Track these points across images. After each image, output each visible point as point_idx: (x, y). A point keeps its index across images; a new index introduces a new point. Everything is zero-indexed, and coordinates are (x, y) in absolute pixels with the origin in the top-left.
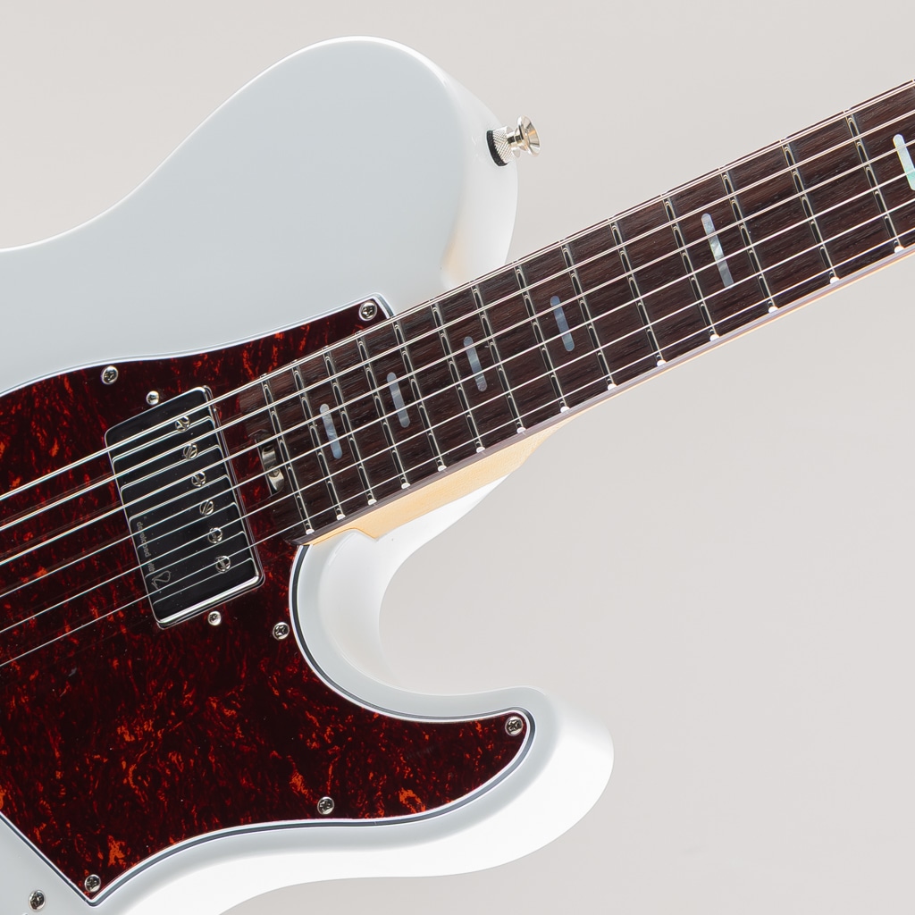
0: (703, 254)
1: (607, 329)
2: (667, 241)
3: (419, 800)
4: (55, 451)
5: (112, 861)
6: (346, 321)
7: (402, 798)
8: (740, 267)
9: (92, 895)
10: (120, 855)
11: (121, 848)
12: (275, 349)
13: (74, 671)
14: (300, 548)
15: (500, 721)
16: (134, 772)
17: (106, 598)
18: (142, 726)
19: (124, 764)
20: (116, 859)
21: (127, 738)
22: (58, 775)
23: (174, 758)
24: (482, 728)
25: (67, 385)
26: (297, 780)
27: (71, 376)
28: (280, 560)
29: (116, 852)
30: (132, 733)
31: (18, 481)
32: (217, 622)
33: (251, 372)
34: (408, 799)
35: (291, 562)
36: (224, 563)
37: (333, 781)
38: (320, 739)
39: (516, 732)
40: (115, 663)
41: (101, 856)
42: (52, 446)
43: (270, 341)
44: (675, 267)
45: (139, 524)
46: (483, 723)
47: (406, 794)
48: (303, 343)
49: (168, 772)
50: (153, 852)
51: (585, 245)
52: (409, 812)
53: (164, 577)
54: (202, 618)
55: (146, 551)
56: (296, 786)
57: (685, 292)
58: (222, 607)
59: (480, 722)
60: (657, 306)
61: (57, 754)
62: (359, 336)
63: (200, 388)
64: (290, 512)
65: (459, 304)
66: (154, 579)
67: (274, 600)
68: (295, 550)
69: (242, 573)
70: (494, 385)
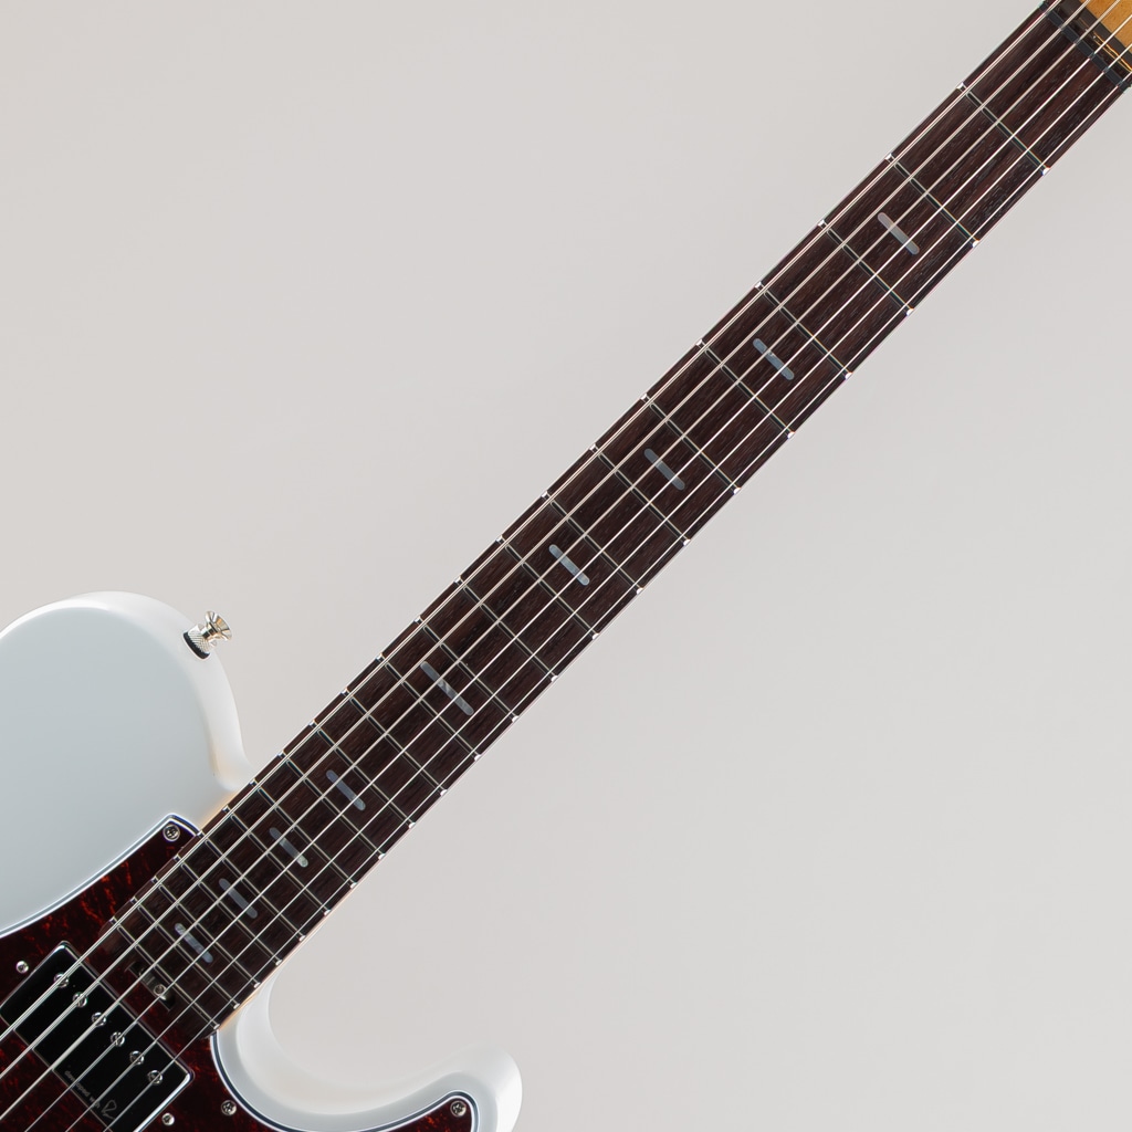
0: (438, 697)
1: (389, 783)
2: (403, 698)
6: (155, 853)
8: (474, 697)
12: (108, 891)
14: (211, 1038)
15: (446, 1110)
24: (434, 1120)
28: (201, 1058)
32: (172, 1121)
33: (96, 916)
35: (209, 1052)
36: (157, 1077)
39: (462, 1114)
43: (99, 886)
44: (421, 716)
45: (68, 1073)
46: (432, 1116)
48: (129, 877)
51: (336, 722)
53: (111, 1106)
54: (158, 1121)
55: (85, 1091)
57: (439, 734)
58: (172, 1109)
59: (428, 1116)
60: (421, 751)
62: (181, 861)
63: (62, 947)
64: (193, 1021)
65: (251, 806)
66: (104, 1111)
67: (211, 1087)
68: (207, 1041)
69: (174, 1077)
70: (314, 859)
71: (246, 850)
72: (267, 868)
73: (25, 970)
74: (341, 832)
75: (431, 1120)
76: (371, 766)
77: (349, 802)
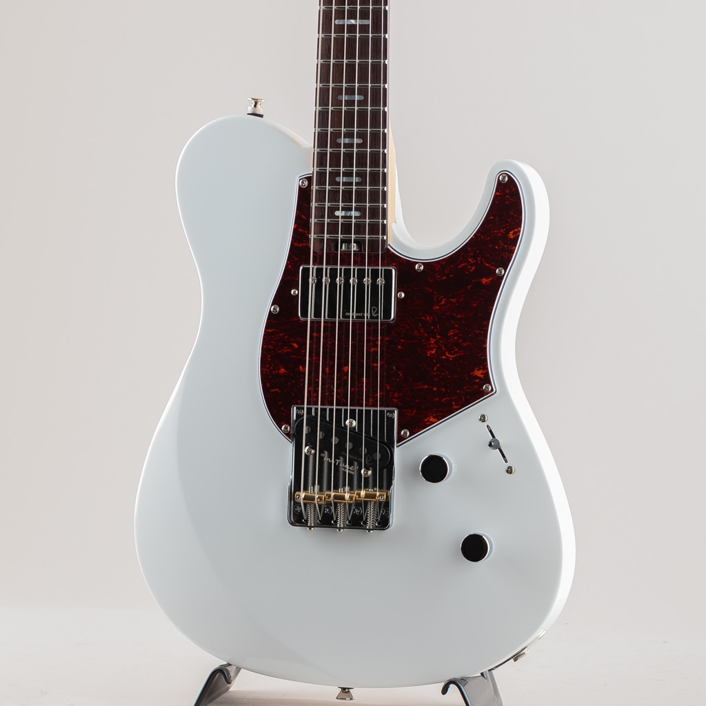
0: (352, 28)
1: (363, 79)
2: (339, 41)
3: (516, 230)
4: (296, 345)
5: (482, 376)
6: (304, 195)
7: (512, 237)
8: (364, 15)
9: (492, 390)
10: (481, 371)
11: (478, 370)
12: (300, 230)
13: (394, 368)
14: (389, 247)
15: (500, 184)
16: (449, 354)
17: (372, 343)
18: (431, 344)
19: (444, 357)
20: (482, 374)
21: (433, 352)
22: (435, 389)
23: (451, 333)
25: (270, 331)
26: (484, 281)
27: (267, 328)
28: (391, 258)
29: (479, 373)
30: (432, 349)
31: (301, 367)
32: (403, 295)
33: (305, 245)
34: (513, 234)
35: (393, 253)
36: (381, 281)
37: (492, 265)
38: (472, 265)
39: (506, 179)
40: (399, 347)
41: (477, 381)
42: (293, 346)
43: (295, 231)
44: (351, 41)
45: (347, 314)
46: (497, 191)
47: (511, 235)
48: (303, 216)
49: (455, 338)
50: (486, 356)
51: (324, 76)
52: (519, 236)
53: (374, 310)
54: (398, 301)
55: (359, 314)
56: (487, 282)
57: (364, 41)
58: (398, 290)
59: (495, 193)
60: (364, 54)
61: (426, 387)
62: (314, 187)
63: (301, 268)
64: (374, 244)
65: (321, 140)
66: (373, 315)
67: (405, 266)
68: (388, 249)
69: (388, 275)
70: (362, 135)
71: (335, 158)
72: (349, 156)
73: (297, 292)
74: (363, 115)
75: (498, 194)
76: (351, 79)
77: (354, 101)
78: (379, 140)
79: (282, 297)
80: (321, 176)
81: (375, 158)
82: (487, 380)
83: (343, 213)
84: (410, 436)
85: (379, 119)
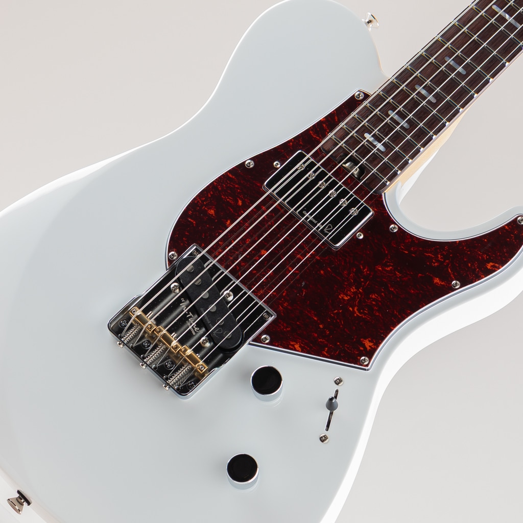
0: (502, 20)
1: (478, 60)
2: (483, 20)
3: (497, 265)
4: (240, 203)
5: (369, 348)
6: (352, 103)
7: (489, 267)
8: (520, 19)
9: (367, 365)
10: (371, 344)
11: (369, 341)
12: (324, 125)
13: (303, 284)
14: (383, 194)
15: (514, 222)
16: (357, 310)
17: (303, 250)
18: (350, 291)
19: (351, 309)
20: (370, 346)
21: (346, 298)
22: (321, 326)
23: (373, 296)
24: (508, 227)
25: (231, 176)
26: (437, 280)
27: (229, 171)
28: (378, 203)
29: (368, 344)
30: (347, 296)
31: (229, 221)
32: (361, 237)
33: (318, 138)
34: (491, 266)
35: (382, 201)
36: (354, 211)
37: (453, 274)
38: (438, 261)
40: (322, 272)
41: (362, 349)
42: (238, 201)
43: (320, 123)
45: (304, 212)
46: (507, 225)
47: (489, 266)
48: (336, 118)
49: (374, 303)
50: (386, 336)
51: (448, 34)
52: (495, 271)
53: (330, 227)
54: (354, 238)
55: (314, 221)
56: (438, 283)
57: (503, 36)
58: (362, 230)
59: (505, 225)
60: (494, 44)
61: (315, 318)
62: (366, 103)
63: (300, 151)
64: (374, 180)
65: (404, 75)
66: (325, 230)
67: (383, 218)
68: (381, 195)
69: (364, 212)
70: (439, 98)
71: (403, 96)
72: (415, 103)
73: (279, 166)
74: (453, 84)
75: (506, 227)
76: (468, 52)
77: (456, 70)
78: (449, 112)
79: (264, 160)
80: (379, 99)
81: (434, 122)
82: (370, 354)
83: (371, 139)
84: (267, 344)
85: (463, 98)
